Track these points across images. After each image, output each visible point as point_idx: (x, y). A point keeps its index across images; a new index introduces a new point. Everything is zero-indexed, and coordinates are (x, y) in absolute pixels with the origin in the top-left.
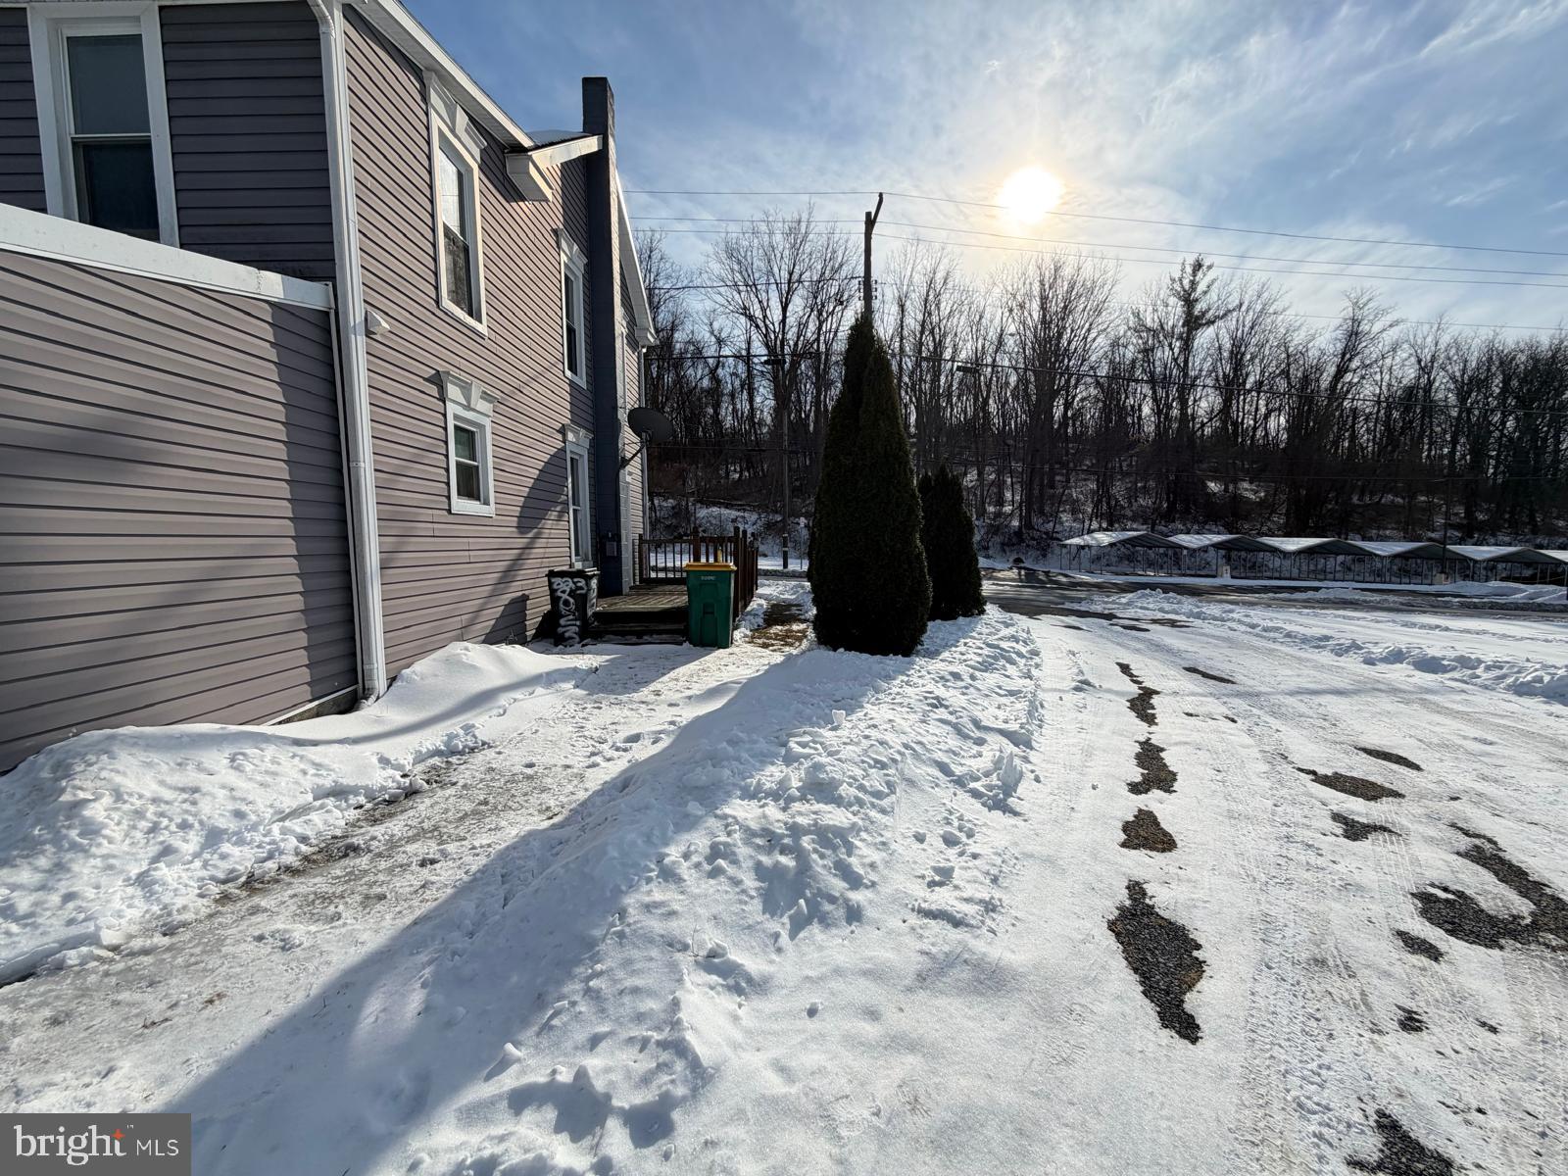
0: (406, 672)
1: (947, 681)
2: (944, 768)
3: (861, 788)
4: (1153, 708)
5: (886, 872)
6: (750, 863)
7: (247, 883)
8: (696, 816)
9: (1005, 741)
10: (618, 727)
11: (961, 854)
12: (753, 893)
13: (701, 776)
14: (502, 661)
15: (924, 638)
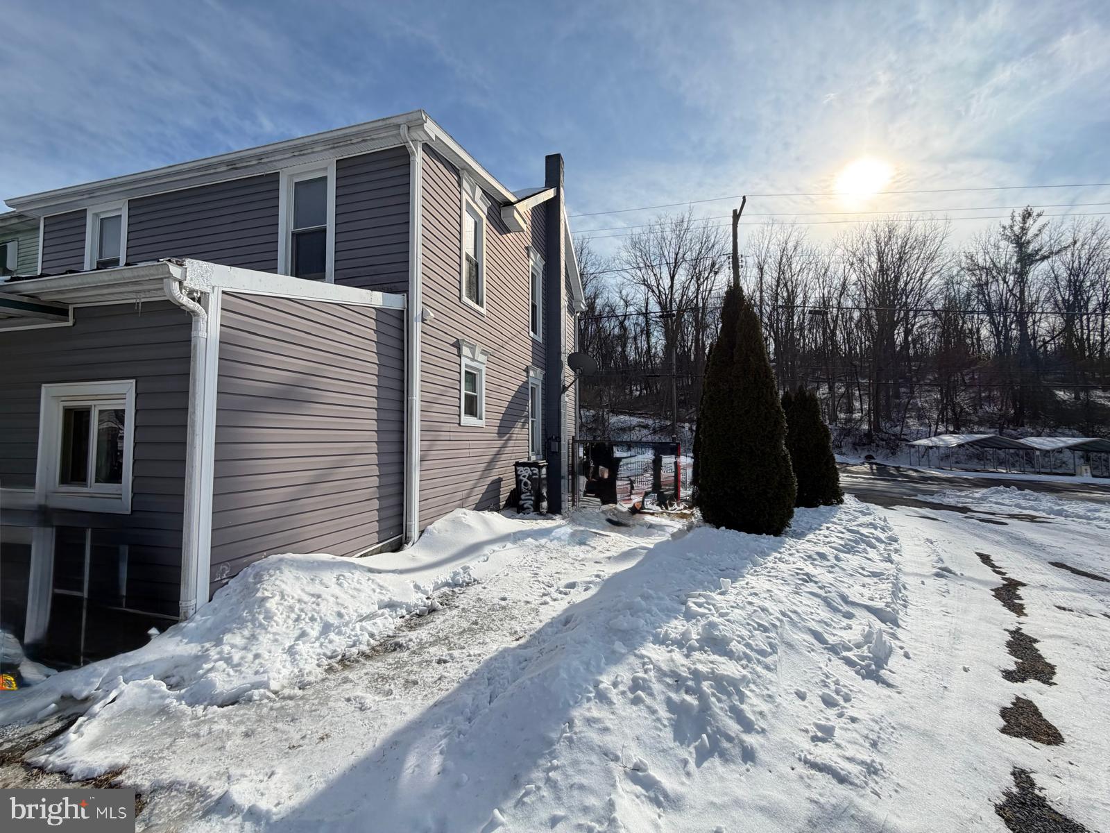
0: (430, 527)
1: (814, 560)
2: (818, 636)
3: (748, 645)
4: (1020, 598)
5: (773, 721)
6: (663, 697)
7: (342, 660)
8: (621, 653)
9: (872, 618)
10: (560, 576)
11: (841, 715)
12: (666, 722)
13: (624, 622)
14: (485, 522)
15: (792, 522)
